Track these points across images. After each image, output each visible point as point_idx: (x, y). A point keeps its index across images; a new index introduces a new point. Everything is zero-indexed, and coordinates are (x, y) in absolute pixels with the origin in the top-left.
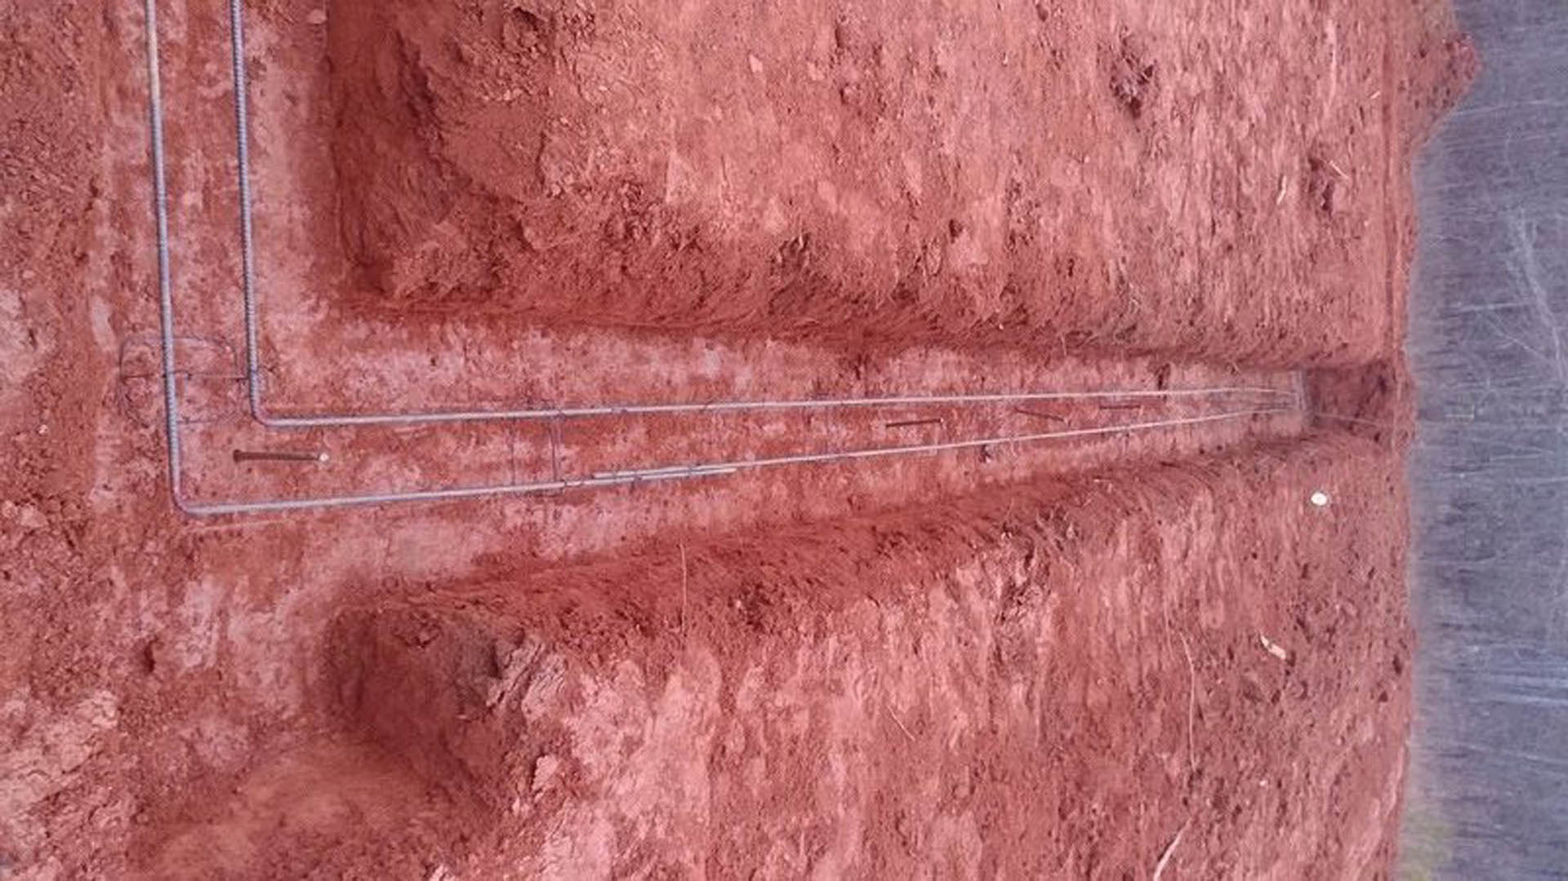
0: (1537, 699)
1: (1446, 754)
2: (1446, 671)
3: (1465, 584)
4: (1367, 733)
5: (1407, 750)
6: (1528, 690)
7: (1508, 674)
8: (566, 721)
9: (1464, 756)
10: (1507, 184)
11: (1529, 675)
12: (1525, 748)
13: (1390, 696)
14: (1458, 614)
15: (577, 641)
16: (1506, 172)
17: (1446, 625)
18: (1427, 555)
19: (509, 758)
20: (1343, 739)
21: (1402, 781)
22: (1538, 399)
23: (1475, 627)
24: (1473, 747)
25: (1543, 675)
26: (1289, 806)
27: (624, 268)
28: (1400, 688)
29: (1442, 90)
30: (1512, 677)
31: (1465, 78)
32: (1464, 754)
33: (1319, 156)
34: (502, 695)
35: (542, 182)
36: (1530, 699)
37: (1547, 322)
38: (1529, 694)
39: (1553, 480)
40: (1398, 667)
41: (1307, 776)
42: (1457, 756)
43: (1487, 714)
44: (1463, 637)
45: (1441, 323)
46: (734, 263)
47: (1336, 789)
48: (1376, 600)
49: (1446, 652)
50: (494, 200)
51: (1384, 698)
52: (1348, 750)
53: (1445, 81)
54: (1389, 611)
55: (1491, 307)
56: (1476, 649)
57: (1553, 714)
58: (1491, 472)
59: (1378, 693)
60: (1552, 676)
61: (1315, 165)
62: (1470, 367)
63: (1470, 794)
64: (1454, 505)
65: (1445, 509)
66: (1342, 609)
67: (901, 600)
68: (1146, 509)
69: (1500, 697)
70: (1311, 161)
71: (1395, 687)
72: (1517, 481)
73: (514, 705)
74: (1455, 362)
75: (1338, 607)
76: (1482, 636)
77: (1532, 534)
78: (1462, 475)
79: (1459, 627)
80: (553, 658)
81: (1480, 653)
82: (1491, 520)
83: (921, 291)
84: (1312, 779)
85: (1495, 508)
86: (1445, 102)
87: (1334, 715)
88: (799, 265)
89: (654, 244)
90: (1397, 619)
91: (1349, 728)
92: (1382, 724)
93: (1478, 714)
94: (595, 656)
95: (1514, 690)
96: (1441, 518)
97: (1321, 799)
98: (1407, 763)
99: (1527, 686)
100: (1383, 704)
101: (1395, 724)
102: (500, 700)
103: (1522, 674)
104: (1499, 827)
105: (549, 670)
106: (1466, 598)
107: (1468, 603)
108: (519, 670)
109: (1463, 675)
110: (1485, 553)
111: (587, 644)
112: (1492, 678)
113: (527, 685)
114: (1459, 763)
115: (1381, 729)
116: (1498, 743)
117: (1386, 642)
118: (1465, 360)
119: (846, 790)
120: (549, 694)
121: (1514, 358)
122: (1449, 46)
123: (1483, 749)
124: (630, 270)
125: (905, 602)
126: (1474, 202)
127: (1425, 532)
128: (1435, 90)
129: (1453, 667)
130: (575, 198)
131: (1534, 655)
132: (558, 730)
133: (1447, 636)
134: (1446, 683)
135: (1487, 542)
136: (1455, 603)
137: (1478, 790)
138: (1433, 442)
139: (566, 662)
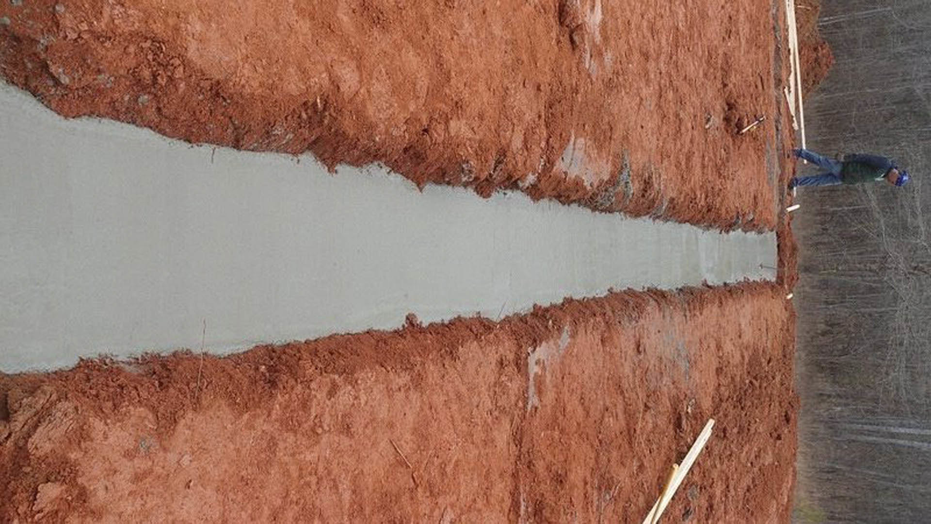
0: (874, 438)
1: (822, 471)
2: (821, 422)
3: (833, 371)
4: (768, 459)
5: (794, 468)
6: (870, 433)
7: (858, 424)
8: (72, 456)
9: (832, 472)
10: (854, 138)
11: (871, 424)
12: (868, 468)
13: (783, 436)
14: (828, 388)
15: (94, 392)
16: (853, 130)
17: (821, 395)
18: (810, 353)
19: (11, 487)
20: (752, 463)
21: (791, 489)
22: (875, 262)
23: (839, 396)
24: (837, 467)
25: (878, 425)
26: (715, 507)
27: (159, 109)
28: (790, 432)
29: (812, 74)
30: (860, 426)
31: (825, 68)
32: (833, 471)
33: (733, 101)
34: (10, 435)
35: (58, 27)
36: (871, 439)
37: (877, 216)
38: (869, 435)
39: (883, 309)
40: (788, 420)
41: (728, 487)
42: (828, 472)
43: (846, 447)
44: (832, 402)
45: (818, 218)
46: (258, 113)
47: (747, 494)
48: (774, 378)
49: (822, 410)
50: (17, 39)
51: (779, 438)
52: (756, 469)
53: (813, 69)
54: (782, 385)
55: (846, 208)
56: (839, 409)
57: (884, 446)
58: (846, 304)
59: (775, 435)
60: (883, 424)
61: (731, 106)
62: (835, 244)
63: (837, 494)
64: (827, 323)
65: (822, 327)
66: (751, 382)
67: (409, 367)
68: (610, 313)
69: (853, 437)
70: (728, 104)
71: (786, 431)
72: (862, 310)
73: (21, 444)
74: (826, 240)
75: (747, 381)
76: (843, 401)
77: (872, 341)
78: (831, 306)
79: (829, 396)
80: (63, 405)
81: (842, 411)
82: (848, 333)
83: (428, 152)
84: (731, 488)
85: (850, 326)
86: (814, 81)
87: (746, 449)
88: (321, 122)
89: (181, 91)
90: (787, 389)
91: (756, 457)
92: (778, 454)
93: (841, 448)
94: (110, 404)
95: (862, 433)
96: (819, 331)
97: (738, 502)
98: (794, 476)
99: (868, 431)
100: (779, 442)
101: (786, 454)
102: (7, 438)
103: (866, 424)
104: (853, 514)
105: (59, 414)
106: (834, 379)
107: (835, 382)
108: (28, 414)
109: (831, 423)
110: (845, 352)
111: (103, 394)
112: (848, 426)
113: (36, 427)
114: (830, 476)
115: (778, 457)
116: (852, 464)
117: (780, 403)
118: (831, 239)
119: (351, 506)
120: (57, 434)
121: (859, 239)
122: (816, 49)
123: (844, 468)
124: (165, 110)
125: (411, 369)
126: (835, 148)
127: (810, 339)
128: (808, 75)
129: (826, 419)
130: (94, 44)
131: (873, 413)
132: (66, 462)
133: (823, 401)
134: (822, 429)
135: (846, 346)
136: (826, 381)
137: (843, 492)
138: (813, 287)
139: (76, 408)
